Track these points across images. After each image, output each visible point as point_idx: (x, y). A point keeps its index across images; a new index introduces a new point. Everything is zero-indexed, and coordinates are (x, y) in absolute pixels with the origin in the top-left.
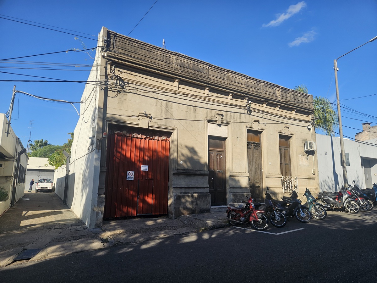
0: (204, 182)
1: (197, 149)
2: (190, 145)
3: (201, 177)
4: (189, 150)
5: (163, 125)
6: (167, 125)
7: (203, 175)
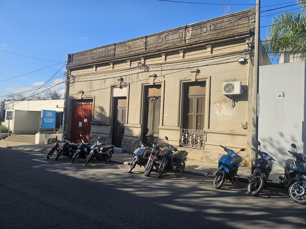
0: (107, 130)
1: (104, 108)
2: (101, 105)
3: (106, 127)
4: (100, 109)
5: (88, 96)
6: (90, 95)
7: (107, 125)
